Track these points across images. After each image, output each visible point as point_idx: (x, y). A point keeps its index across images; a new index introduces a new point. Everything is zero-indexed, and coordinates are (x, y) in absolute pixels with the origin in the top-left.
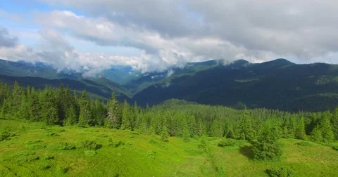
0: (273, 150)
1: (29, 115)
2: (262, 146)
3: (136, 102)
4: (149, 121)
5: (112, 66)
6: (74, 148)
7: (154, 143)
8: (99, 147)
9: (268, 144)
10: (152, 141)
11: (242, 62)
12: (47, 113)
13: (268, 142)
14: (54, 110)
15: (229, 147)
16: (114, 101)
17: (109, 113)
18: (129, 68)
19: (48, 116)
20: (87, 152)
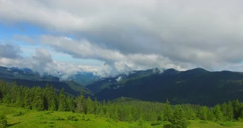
0: (181, 124)
1: (24, 105)
2: (174, 121)
3: (96, 98)
4: (105, 112)
5: (78, 72)
6: (63, 119)
7: (109, 121)
8: (76, 120)
9: (178, 120)
10: (107, 121)
11: (172, 70)
12: (36, 104)
13: (177, 118)
14: (41, 102)
15: (158, 126)
16: (82, 96)
17: (78, 105)
18: (90, 75)
19: (37, 105)
20: (71, 122)
